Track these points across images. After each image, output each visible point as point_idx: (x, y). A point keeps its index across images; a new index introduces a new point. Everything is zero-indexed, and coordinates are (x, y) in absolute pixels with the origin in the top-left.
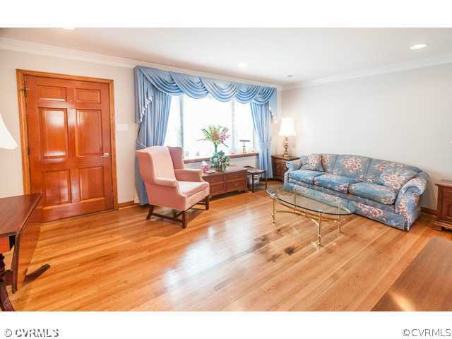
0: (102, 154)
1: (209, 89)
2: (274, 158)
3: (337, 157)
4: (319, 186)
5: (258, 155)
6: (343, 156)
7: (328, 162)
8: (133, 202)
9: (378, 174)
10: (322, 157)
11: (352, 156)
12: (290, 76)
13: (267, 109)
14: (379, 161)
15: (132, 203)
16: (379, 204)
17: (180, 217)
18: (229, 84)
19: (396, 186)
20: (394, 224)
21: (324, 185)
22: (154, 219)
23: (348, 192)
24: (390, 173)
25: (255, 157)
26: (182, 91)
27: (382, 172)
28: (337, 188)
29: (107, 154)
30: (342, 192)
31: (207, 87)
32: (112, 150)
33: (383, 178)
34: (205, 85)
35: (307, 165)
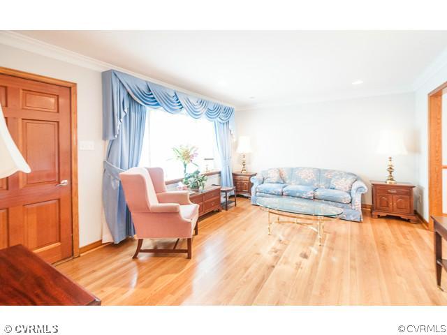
0: (59, 183)
1: (184, 105)
2: (234, 175)
3: (292, 169)
4: (288, 196)
5: (220, 173)
6: (297, 168)
7: (285, 175)
8: (101, 241)
9: (328, 181)
10: (279, 170)
11: (304, 168)
12: (252, 98)
13: (228, 128)
14: (326, 171)
15: (100, 243)
16: (340, 204)
17: (185, 247)
18: (199, 101)
19: (346, 188)
20: (352, 219)
21: (293, 195)
22: (143, 257)
23: (314, 198)
24: (338, 179)
25: (217, 175)
26: (158, 104)
27: (331, 179)
28: (304, 196)
29: (66, 181)
30: (309, 199)
31: (182, 102)
32: (72, 175)
33: (333, 183)
34: (180, 100)
35: (268, 179)
